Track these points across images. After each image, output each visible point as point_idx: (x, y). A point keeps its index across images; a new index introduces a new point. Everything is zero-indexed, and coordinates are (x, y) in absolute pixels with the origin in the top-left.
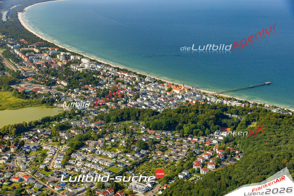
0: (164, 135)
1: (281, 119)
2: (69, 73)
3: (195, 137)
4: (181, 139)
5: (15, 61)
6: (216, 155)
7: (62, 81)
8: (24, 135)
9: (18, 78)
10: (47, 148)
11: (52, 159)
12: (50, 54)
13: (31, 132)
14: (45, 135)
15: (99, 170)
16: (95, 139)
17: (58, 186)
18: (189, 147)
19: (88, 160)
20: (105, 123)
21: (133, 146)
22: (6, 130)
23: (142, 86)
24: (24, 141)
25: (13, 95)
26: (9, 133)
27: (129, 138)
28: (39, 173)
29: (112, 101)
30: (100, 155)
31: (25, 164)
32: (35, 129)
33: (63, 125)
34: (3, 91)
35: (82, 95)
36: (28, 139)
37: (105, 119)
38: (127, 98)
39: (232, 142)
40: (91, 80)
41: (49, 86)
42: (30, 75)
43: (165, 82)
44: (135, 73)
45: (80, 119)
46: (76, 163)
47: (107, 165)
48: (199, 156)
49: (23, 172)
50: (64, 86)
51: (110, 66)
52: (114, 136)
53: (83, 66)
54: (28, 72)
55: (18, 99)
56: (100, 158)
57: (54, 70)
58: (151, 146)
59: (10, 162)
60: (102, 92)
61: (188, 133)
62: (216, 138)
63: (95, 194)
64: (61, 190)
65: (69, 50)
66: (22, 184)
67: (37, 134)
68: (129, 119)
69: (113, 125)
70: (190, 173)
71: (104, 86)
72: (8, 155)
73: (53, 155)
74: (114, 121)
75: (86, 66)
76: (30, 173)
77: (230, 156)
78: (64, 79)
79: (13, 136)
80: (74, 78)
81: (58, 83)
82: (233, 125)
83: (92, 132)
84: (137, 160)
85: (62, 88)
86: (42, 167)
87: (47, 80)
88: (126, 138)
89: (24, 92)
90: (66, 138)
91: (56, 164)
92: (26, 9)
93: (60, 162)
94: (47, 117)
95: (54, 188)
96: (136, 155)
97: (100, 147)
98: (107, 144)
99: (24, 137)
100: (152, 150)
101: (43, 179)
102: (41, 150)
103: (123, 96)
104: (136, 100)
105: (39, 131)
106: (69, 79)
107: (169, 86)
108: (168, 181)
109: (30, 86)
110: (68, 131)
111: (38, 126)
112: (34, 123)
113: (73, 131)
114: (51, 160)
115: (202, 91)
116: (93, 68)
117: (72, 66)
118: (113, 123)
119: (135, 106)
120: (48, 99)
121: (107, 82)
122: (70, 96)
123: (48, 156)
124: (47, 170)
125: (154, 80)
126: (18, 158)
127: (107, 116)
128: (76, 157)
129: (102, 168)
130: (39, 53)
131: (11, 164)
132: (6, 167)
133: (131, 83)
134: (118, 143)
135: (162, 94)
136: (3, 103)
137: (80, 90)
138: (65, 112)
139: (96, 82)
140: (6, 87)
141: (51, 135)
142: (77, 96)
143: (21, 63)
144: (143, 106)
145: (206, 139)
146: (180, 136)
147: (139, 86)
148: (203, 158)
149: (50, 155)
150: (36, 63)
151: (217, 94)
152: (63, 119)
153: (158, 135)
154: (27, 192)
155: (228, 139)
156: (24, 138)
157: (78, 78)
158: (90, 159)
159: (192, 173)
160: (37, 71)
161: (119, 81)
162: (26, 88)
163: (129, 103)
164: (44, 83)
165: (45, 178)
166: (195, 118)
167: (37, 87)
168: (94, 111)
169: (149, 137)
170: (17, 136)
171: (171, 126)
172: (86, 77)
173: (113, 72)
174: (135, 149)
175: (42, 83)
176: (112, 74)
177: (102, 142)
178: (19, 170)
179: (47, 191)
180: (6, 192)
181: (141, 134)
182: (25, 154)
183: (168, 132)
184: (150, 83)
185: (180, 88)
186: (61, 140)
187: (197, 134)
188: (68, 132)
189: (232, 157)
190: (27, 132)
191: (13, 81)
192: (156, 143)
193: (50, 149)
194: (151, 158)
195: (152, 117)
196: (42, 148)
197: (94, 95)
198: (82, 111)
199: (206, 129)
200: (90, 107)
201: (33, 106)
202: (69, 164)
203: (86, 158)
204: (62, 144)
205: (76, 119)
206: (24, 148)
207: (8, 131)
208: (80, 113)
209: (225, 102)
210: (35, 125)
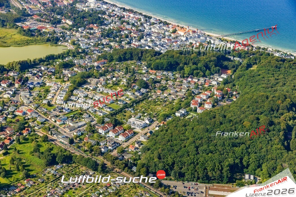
0: (164, 75)
1: (281, 62)
2: (74, 12)
3: (195, 77)
4: (181, 80)
6: (213, 95)
7: (67, 20)
8: (29, 71)
9: (23, 15)
10: (50, 84)
13: (35, 69)
14: (49, 72)
15: (100, 106)
16: (97, 77)
17: (60, 120)
18: (189, 87)
19: (89, 96)
20: (108, 62)
21: (133, 84)
23: (147, 27)
24: (28, 78)
25: (18, 33)
26: (13, 69)
27: (130, 76)
28: (42, 107)
29: (116, 41)
31: (29, 99)
32: (39, 66)
33: (66, 63)
34: (8, 28)
35: (87, 34)
36: (32, 76)
37: (108, 59)
38: (132, 39)
39: (230, 84)
40: (96, 20)
41: (54, 24)
42: (35, 13)
43: (170, 24)
44: (141, 14)
45: (84, 58)
46: (78, 100)
47: (107, 102)
48: (198, 96)
49: (27, 106)
50: (69, 25)
51: (116, 6)
52: (116, 75)
53: (89, 5)
54: (33, 10)
55: (24, 37)
56: (101, 95)
57: (60, 8)
58: (151, 86)
59: (14, 97)
60: (106, 32)
61: (188, 74)
62: (216, 79)
63: (95, 128)
64: (63, 124)
66: (25, 117)
67: (41, 71)
68: (131, 59)
69: (115, 65)
70: (187, 112)
71: (109, 25)
72: (13, 90)
73: (56, 91)
74: (117, 61)
75: (92, 6)
76: (34, 107)
77: (228, 96)
78: (69, 18)
79: (17, 72)
80: (79, 18)
81: (63, 22)
82: (234, 67)
83: (95, 71)
84: (137, 98)
85: (68, 27)
86: (45, 102)
87: (52, 19)
88: (128, 76)
89: (29, 30)
90: (69, 76)
91: (58, 100)
93: (62, 98)
94: (51, 55)
95: (55, 121)
96: (136, 93)
97: (102, 84)
98: (108, 82)
99: (28, 73)
100: (152, 89)
101: (45, 113)
102: (44, 86)
103: (127, 37)
104: (140, 41)
105: (43, 68)
106: (75, 18)
107: (174, 27)
108: (165, 119)
109: (35, 24)
110: (71, 68)
111: (42, 63)
112: (39, 60)
113: (76, 69)
114: (54, 96)
115: (207, 33)
116: (99, 8)
117: (78, 5)
118: (116, 63)
119: (139, 46)
120: (53, 37)
121: (113, 22)
122: (75, 35)
123: (51, 92)
124: (49, 105)
125: (159, 21)
126: (21, 93)
127: (110, 55)
128: (78, 93)
129: (102, 105)
131: (15, 99)
132: (11, 101)
133: (136, 24)
134: (119, 81)
135: (166, 35)
136: (9, 40)
137: (85, 29)
138: (69, 51)
139: (102, 22)
140: (12, 25)
141: (55, 73)
142: (81, 35)
143: (26, 1)
144: (146, 46)
145: (205, 80)
146: (181, 77)
147: (144, 27)
148: (201, 98)
149: (53, 91)
150: (42, 1)
151: (221, 37)
152: (67, 57)
153: (159, 75)
154: (30, 125)
155: (227, 80)
156: (28, 75)
157: (84, 17)
158: (91, 96)
159: (189, 112)
160: (42, 9)
161: (124, 22)
162: (31, 26)
163: (133, 44)
164: (49, 21)
165: (47, 112)
166: (196, 59)
167: (42, 25)
168: (97, 51)
169: (150, 77)
170: (22, 72)
171: (172, 67)
172: (91, 16)
173: (118, 12)
174: (136, 88)
176: (117, 14)
177: (104, 80)
178: (23, 104)
179: (49, 124)
180: (11, 124)
181: (142, 74)
182: (29, 89)
183: (169, 72)
184: (155, 24)
185: (185, 30)
186: (64, 77)
187: (197, 75)
188: (72, 70)
190: (31, 69)
191: (18, 18)
192: (156, 82)
193: (53, 85)
194: (151, 97)
195: (154, 58)
196: (45, 84)
197: (98, 35)
198: (85, 50)
199: (206, 70)
200: (94, 46)
201: (37, 44)
202: (72, 100)
203: (88, 95)
204: (65, 81)
205: (79, 58)
206: (28, 84)
207: (13, 67)
208: (83, 52)
209: (229, 45)
210: (40, 63)
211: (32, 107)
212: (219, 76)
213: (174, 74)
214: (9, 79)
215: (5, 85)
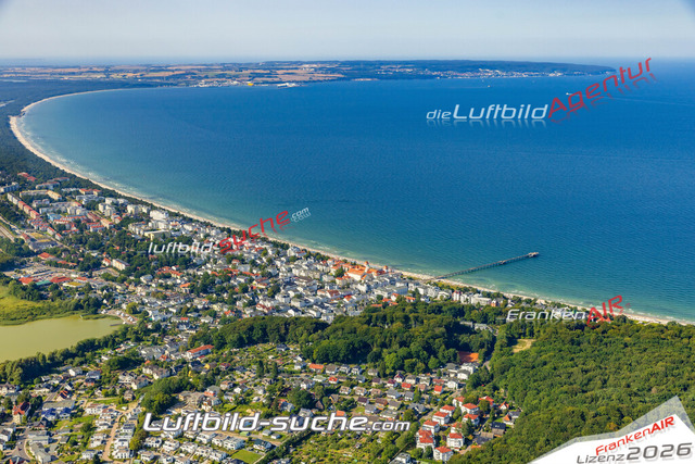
0: (343, 373)
1: (579, 331)
2: (127, 242)
3: (410, 375)
4: (381, 382)
5: (9, 219)
6: (460, 415)
7: (114, 261)
8: (41, 382)
9: (17, 254)
10: (94, 411)
11: (108, 437)
12: (83, 203)
13: (55, 375)
14: (87, 381)
15: (215, 458)
16: (199, 388)
18: (400, 398)
19: (187, 436)
20: (215, 350)
21: (282, 401)
22: (1, 372)
23: (282, 267)
24: (41, 397)
25: (10, 293)
26: (6, 379)
27: (270, 382)
29: (223, 301)
31: (47, 450)
32: (64, 368)
33: (123, 357)
35: (159, 289)
36: (49, 392)
37: (215, 342)
38: (255, 293)
39: (488, 385)
40: (176, 257)
41: (86, 270)
42: (44, 248)
43: (329, 258)
44: (264, 240)
45: (160, 343)
46: (161, 445)
47: (229, 446)
48: (425, 418)
50: (119, 271)
51: (211, 226)
52: (238, 380)
53: (155, 227)
54: (39, 241)
55: (23, 302)
57: (95, 235)
58: (321, 401)
59: (12, 447)
60: (200, 281)
61: (393, 368)
62: (452, 375)
65: (123, 194)
67: (68, 379)
68: (264, 339)
69: (232, 354)
70: (411, 459)
71: (203, 267)
72: (9, 432)
73: (109, 427)
74: (234, 346)
75: (162, 227)
77: (492, 416)
78: (117, 255)
79: (15, 385)
80: (139, 254)
81: (105, 265)
82: (482, 346)
83: (190, 372)
84: (295, 433)
85: (115, 274)
86: (88, 456)
87: (81, 259)
88: (266, 381)
89: (35, 286)
90: (135, 387)
91: (118, 449)
92: (26, 109)
93: (126, 444)
94: (88, 340)
97: (211, 405)
98: (225, 398)
99: (40, 386)
100: (324, 409)
102: (80, 416)
103: (245, 290)
104: (273, 297)
105: (72, 373)
106: (129, 256)
107: (338, 264)
109: (46, 271)
110: (137, 369)
111: (70, 360)
112: (62, 355)
113: (147, 371)
114: (105, 439)
115: (406, 274)
116: (177, 231)
117: (131, 228)
118: (232, 350)
119: (273, 309)
120: (88, 300)
121: (209, 260)
122: (134, 291)
123: (99, 430)
124: (98, 463)
125: (305, 254)
126: (29, 436)
127: (218, 334)
129: (219, 455)
130: (59, 201)
131: (14, 453)
132: (6, 460)
133: (258, 262)
134: (249, 395)
135: (325, 282)
137: (154, 277)
138: (127, 329)
139: (187, 261)
141: (101, 382)
142: (147, 291)
143: (22, 223)
144: (289, 309)
145: (432, 379)
146: (379, 376)
147: (276, 266)
148: (435, 424)
149: (101, 427)
150: (55, 223)
151: (437, 281)
152: (122, 342)
153: (331, 374)
155: (478, 377)
156: (41, 391)
158: (192, 434)
159: (415, 459)
160: (58, 239)
161: (234, 258)
162: (38, 276)
163: (261, 305)
164: (75, 264)
166: (405, 335)
167: (61, 274)
168: (187, 324)
169: (314, 379)
170: (26, 385)
171: (357, 353)
173: (218, 238)
174: (288, 408)
175: (71, 264)
177: (214, 394)
181: (294, 373)
182: (46, 426)
183: (351, 366)
184: (298, 259)
185: (361, 270)
186: (124, 392)
187: (412, 368)
188: (138, 373)
189: (494, 418)
190: (46, 375)
191: (8, 262)
192: (329, 392)
193: (100, 412)
195: (315, 336)
196: (82, 411)
197: (184, 289)
198: (162, 324)
199: (429, 357)
200: (178, 314)
201: (55, 316)
202: (147, 448)
203: (183, 432)
204: (128, 402)
205: (150, 343)
206: (44, 413)
207: (5, 374)
208: (157, 328)
209: (456, 297)
210: (64, 359)
212: (457, 368)
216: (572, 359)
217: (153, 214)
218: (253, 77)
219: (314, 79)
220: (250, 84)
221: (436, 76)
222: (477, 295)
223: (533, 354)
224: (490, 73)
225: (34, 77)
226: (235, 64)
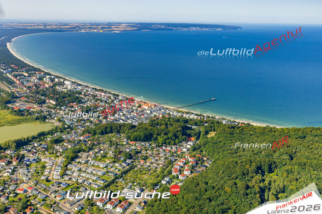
0: (143, 145)
1: (233, 129)
2: (56, 93)
3: (168, 146)
4: (157, 149)
5: (8, 84)
6: (188, 162)
7: (51, 100)
8: (24, 148)
9: (12, 98)
10: (45, 160)
11: (51, 170)
12: (38, 77)
13: (29, 146)
14: (42, 148)
15: (94, 179)
16: (87, 151)
17: (60, 195)
18: (165, 155)
20: (92, 136)
21: (120, 156)
22: (7, 145)
24: (24, 155)
25: (10, 113)
26: (9, 147)
27: (115, 149)
28: (41, 184)
29: (95, 117)
30: (93, 166)
31: (27, 175)
32: (32, 143)
33: (56, 139)
35: (69, 112)
36: (27, 153)
37: (92, 133)
39: (198, 150)
40: (75, 99)
41: (40, 104)
42: (23, 95)
43: (135, 100)
44: (110, 93)
45: (70, 133)
46: (72, 174)
47: (99, 174)
48: (175, 163)
49: (27, 183)
50: (53, 105)
51: (89, 87)
52: (102, 148)
53: (66, 87)
54: (20, 92)
55: (15, 117)
56: (93, 168)
57: (43, 90)
58: (135, 156)
59: (13, 174)
60: (85, 109)
61: (162, 143)
62: (184, 146)
63: (93, 201)
64: (63, 199)
65: (53, 74)
66: (26, 195)
67: (34, 147)
68: (111, 132)
69: (99, 138)
70: (171, 179)
71: (86, 103)
72: (12, 168)
73: (52, 166)
74: (99, 134)
75: (69, 87)
76: (33, 184)
77: (201, 162)
78: (52, 98)
79: (13, 150)
80: (61, 98)
81: (47, 102)
82: (196, 135)
83: (83, 145)
84: (125, 169)
85: (51, 106)
86: (43, 178)
87: (38, 100)
88: (113, 148)
89: (20, 111)
90: (61, 150)
91: (55, 175)
92: (13, 40)
94: (42, 132)
95: (55, 197)
96: (123, 164)
97: (91, 158)
98: (97, 155)
99: (23, 150)
100: (136, 159)
101: (45, 190)
102: (40, 162)
104: (114, 115)
105: (36, 145)
106: (57, 99)
107: (139, 103)
108: (154, 187)
109: (23, 104)
110: (62, 144)
111: (35, 140)
112: (32, 138)
113: (66, 144)
115: (165, 106)
116: (75, 89)
117: (57, 87)
118: (99, 136)
119: (114, 120)
120: (41, 116)
121: (88, 101)
122: (59, 113)
123: (47, 168)
124: (48, 181)
125: (126, 98)
126: (20, 170)
127: (93, 130)
128: (72, 167)
129: (96, 178)
130: (28, 76)
131: (14, 176)
132: (11, 179)
133: (108, 101)
134: (106, 154)
135: (134, 109)
136: (2, 120)
137: (67, 107)
138: (57, 127)
139: (80, 100)
140: (3, 106)
141: (47, 148)
142: (65, 112)
143: (13, 85)
144: (120, 120)
146: (157, 146)
147: (115, 103)
148: (179, 165)
149: (48, 166)
150: (27, 85)
151: (177, 109)
152: (55, 133)
153: (138, 146)
154: (32, 203)
155: (195, 147)
156: (24, 152)
157: (64, 97)
158: (84, 169)
159: (172, 179)
160: (28, 92)
161: (98, 100)
162: (20, 107)
163: (109, 118)
164: (35, 102)
165: (47, 188)
166: (166, 130)
167: (30, 105)
168: (81, 126)
169: (131, 148)
170: (18, 149)
171: (148, 138)
172: (71, 96)
173: (92, 92)
174: (122, 159)
175: (34, 102)
176: (91, 94)
177: (93, 153)
178: (23, 182)
179: (50, 200)
180: (13, 203)
181: (124, 145)
182: (26, 166)
183: (146, 142)
184: (123, 100)
185: (148, 105)
186: (57, 152)
187: (169, 143)
189: (202, 163)
191: (8, 100)
192: (138, 153)
193: (48, 161)
194: (136, 166)
195: (131, 131)
196: (41, 160)
198: (71, 125)
199: (176, 139)
200: (77, 122)
201: (28, 122)
202: (67, 175)
203: (81, 168)
204: (58, 156)
205: (66, 133)
206: (25, 161)
207: (9, 145)
208: (69, 127)
209: (184, 115)
210: (32, 139)
211: (32, 183)
212: (186, 143)
213: (150, 144)
214: (6, 157)
215: (4, 164)
216: (231, 140)
217: (65, 82)
218: (102, 28)
219: (126, 30)
220: (101, 31)
221: (174, 29)
222: (193, 115)
223: (216, 138)
224: (194, 28)
225: (16, 27)
226: (95, 23)
